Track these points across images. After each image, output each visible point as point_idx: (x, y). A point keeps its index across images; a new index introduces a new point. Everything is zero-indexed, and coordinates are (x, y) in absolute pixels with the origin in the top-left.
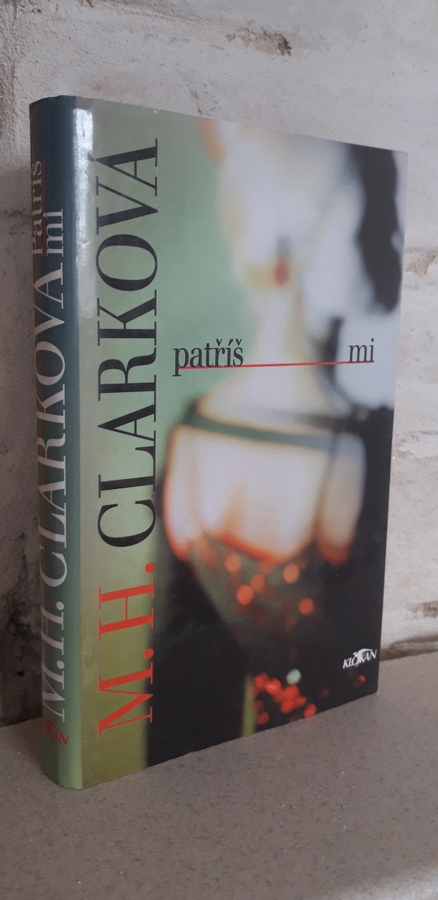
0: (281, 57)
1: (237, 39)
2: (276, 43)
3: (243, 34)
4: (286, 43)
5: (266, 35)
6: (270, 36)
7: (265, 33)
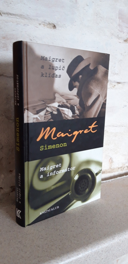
0: (54, 30)
1: (42, 25)
2: (52, 26)
3: (43, 23)
4: (55, 26)
5: (49, 24)
6: (50, 24)
7: (49, 23)
